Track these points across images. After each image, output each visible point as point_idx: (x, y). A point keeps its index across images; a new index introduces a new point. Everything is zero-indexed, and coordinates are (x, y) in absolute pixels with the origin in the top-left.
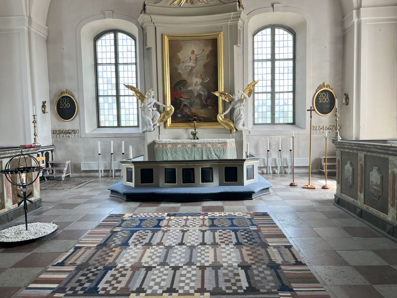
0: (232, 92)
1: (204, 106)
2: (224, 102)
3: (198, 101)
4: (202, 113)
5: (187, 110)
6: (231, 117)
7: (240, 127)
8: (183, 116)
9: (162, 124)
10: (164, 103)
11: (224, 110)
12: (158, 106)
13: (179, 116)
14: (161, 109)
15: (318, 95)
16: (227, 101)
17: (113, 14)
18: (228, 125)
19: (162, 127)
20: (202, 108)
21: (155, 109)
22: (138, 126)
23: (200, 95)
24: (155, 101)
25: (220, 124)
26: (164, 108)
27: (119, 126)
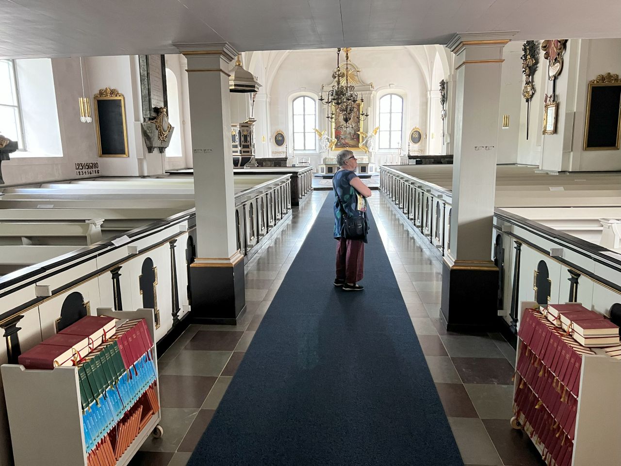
0: (367, 132)
1: (353, 139)
2: (363, 137)
3: (349, 136)
4: (351, 142)
5: (343, 141)
6: (366, 145)
7: (370, 150)
8: (341, 145)
9: (330, 148)
10: (331, 138)
11: (363, 141)
12: (328, 139)
13: (339, 144)
14: (330, 140)
15: (413, 133)
16: (364, 136)
17: (305, 89)
18: (364, 149)
19: (330, 150)
20: (351, 140)
21: (327, 140)
22: (315, 150)
23: (350, 133)
24: (327, 136)
25: (360, 149)
26: (331, 140)
27: (305, 150)
